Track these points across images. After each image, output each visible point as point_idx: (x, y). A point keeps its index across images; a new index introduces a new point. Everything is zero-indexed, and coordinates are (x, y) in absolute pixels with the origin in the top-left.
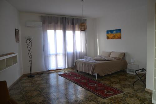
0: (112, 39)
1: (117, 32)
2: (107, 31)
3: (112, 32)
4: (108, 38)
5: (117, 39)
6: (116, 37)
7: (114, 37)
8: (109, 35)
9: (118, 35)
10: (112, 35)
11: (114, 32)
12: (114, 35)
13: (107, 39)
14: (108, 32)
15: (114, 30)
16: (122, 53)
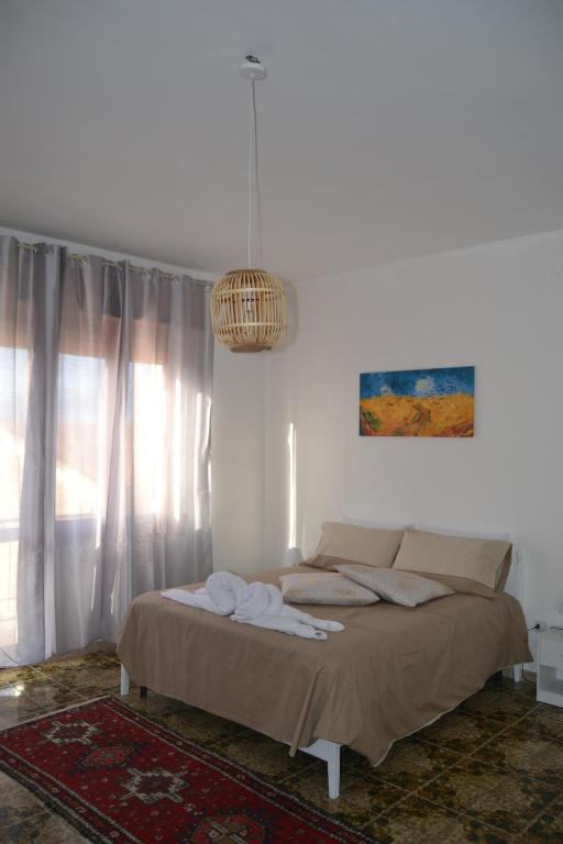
0: (399, 433)
1: (441, 389)
2: (365, 378)
3: (400, 382)
4: (368, 426)
5: (444, 434)
6: (440, 422)
7: (421, 424)
8: (375, 406)
9: (447, 408)
10: (402, 409)
11: (423, 385)
12: (418, 407)
13: (363, 432)
14: (368, 383)
15: (419, 373)
16: (490, 545)
